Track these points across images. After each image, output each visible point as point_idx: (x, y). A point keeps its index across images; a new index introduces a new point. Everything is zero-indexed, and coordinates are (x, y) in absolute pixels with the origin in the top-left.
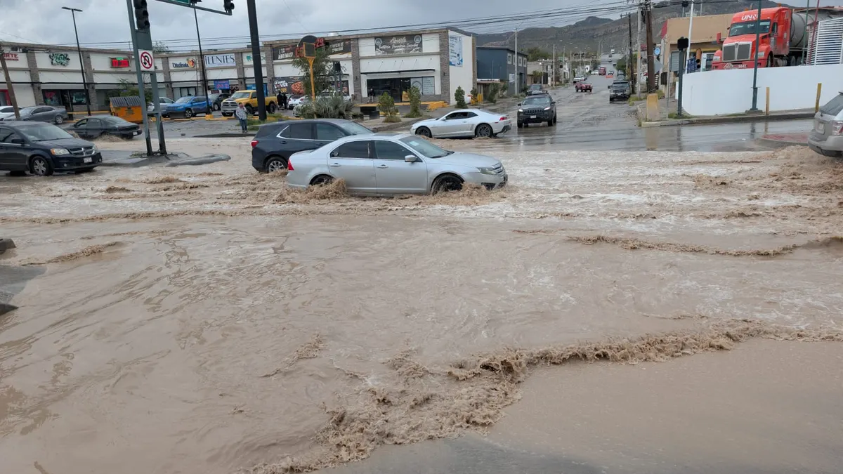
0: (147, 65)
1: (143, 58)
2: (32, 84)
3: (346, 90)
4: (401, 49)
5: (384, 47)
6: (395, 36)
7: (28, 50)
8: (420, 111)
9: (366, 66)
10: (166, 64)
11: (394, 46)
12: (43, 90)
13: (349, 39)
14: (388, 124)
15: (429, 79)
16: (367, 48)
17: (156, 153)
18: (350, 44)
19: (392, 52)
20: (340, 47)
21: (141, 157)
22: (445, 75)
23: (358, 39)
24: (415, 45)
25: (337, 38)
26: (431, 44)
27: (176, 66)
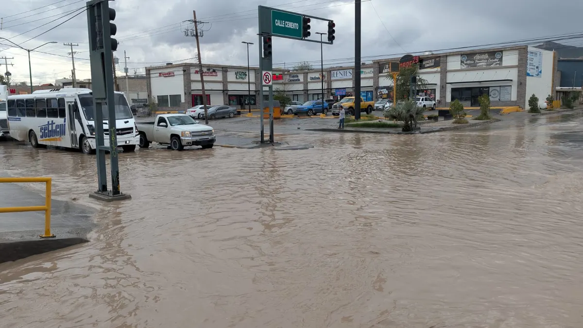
0: (267, 82)
1: (265, 77)
2: (223, 91)
3: (433, 96)
4: (483, 64)
5: (469, 62)
6: (479, 53)
7: (225, 69)
8: (490, 114)
9: (451, 78)
10: (306, 78)
11: (476, 61)
12: (229, 95)
13: (440, 57)
14: (456, 125)
15: (506, 87)
16: (454, 63)
17: (267, 141)
18: (440, 60)
19: (476, 66)
20: (431, 63)
21: (257, 144)
22: (522, 85)
23: (447, 56)
24: (496, 60)
25: (430, 56)
26: (511, 59)
27: (312, 78)
